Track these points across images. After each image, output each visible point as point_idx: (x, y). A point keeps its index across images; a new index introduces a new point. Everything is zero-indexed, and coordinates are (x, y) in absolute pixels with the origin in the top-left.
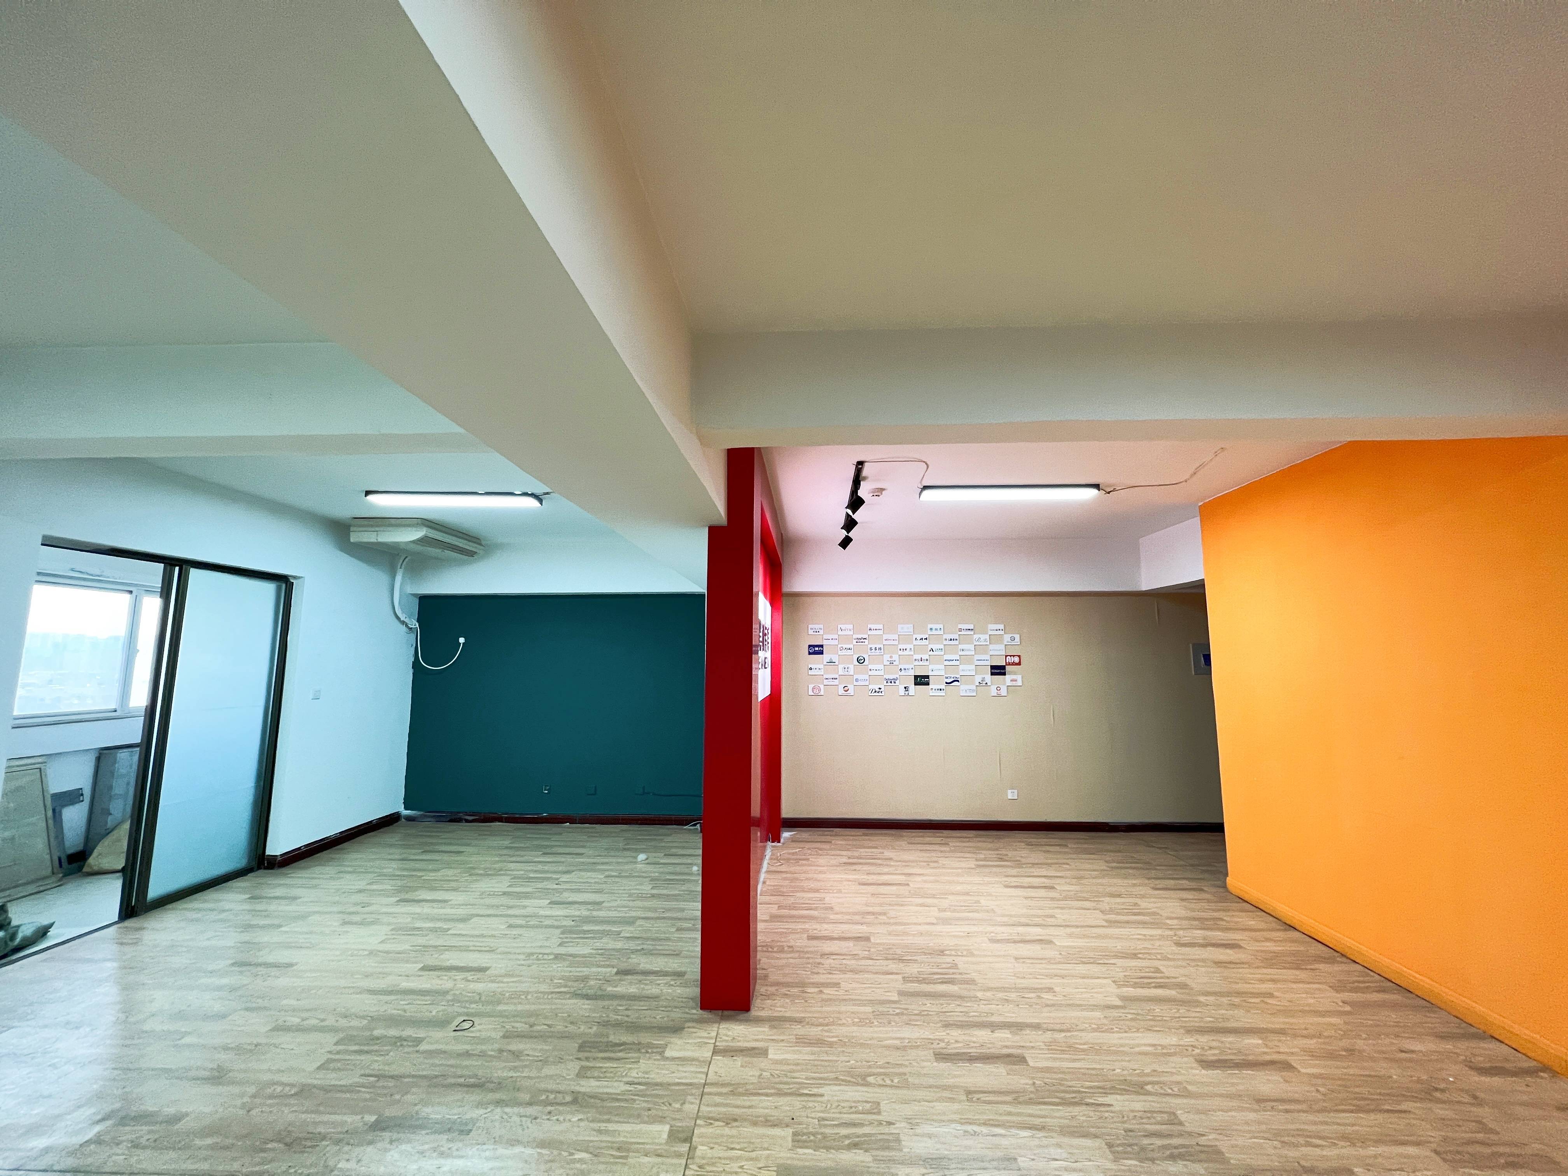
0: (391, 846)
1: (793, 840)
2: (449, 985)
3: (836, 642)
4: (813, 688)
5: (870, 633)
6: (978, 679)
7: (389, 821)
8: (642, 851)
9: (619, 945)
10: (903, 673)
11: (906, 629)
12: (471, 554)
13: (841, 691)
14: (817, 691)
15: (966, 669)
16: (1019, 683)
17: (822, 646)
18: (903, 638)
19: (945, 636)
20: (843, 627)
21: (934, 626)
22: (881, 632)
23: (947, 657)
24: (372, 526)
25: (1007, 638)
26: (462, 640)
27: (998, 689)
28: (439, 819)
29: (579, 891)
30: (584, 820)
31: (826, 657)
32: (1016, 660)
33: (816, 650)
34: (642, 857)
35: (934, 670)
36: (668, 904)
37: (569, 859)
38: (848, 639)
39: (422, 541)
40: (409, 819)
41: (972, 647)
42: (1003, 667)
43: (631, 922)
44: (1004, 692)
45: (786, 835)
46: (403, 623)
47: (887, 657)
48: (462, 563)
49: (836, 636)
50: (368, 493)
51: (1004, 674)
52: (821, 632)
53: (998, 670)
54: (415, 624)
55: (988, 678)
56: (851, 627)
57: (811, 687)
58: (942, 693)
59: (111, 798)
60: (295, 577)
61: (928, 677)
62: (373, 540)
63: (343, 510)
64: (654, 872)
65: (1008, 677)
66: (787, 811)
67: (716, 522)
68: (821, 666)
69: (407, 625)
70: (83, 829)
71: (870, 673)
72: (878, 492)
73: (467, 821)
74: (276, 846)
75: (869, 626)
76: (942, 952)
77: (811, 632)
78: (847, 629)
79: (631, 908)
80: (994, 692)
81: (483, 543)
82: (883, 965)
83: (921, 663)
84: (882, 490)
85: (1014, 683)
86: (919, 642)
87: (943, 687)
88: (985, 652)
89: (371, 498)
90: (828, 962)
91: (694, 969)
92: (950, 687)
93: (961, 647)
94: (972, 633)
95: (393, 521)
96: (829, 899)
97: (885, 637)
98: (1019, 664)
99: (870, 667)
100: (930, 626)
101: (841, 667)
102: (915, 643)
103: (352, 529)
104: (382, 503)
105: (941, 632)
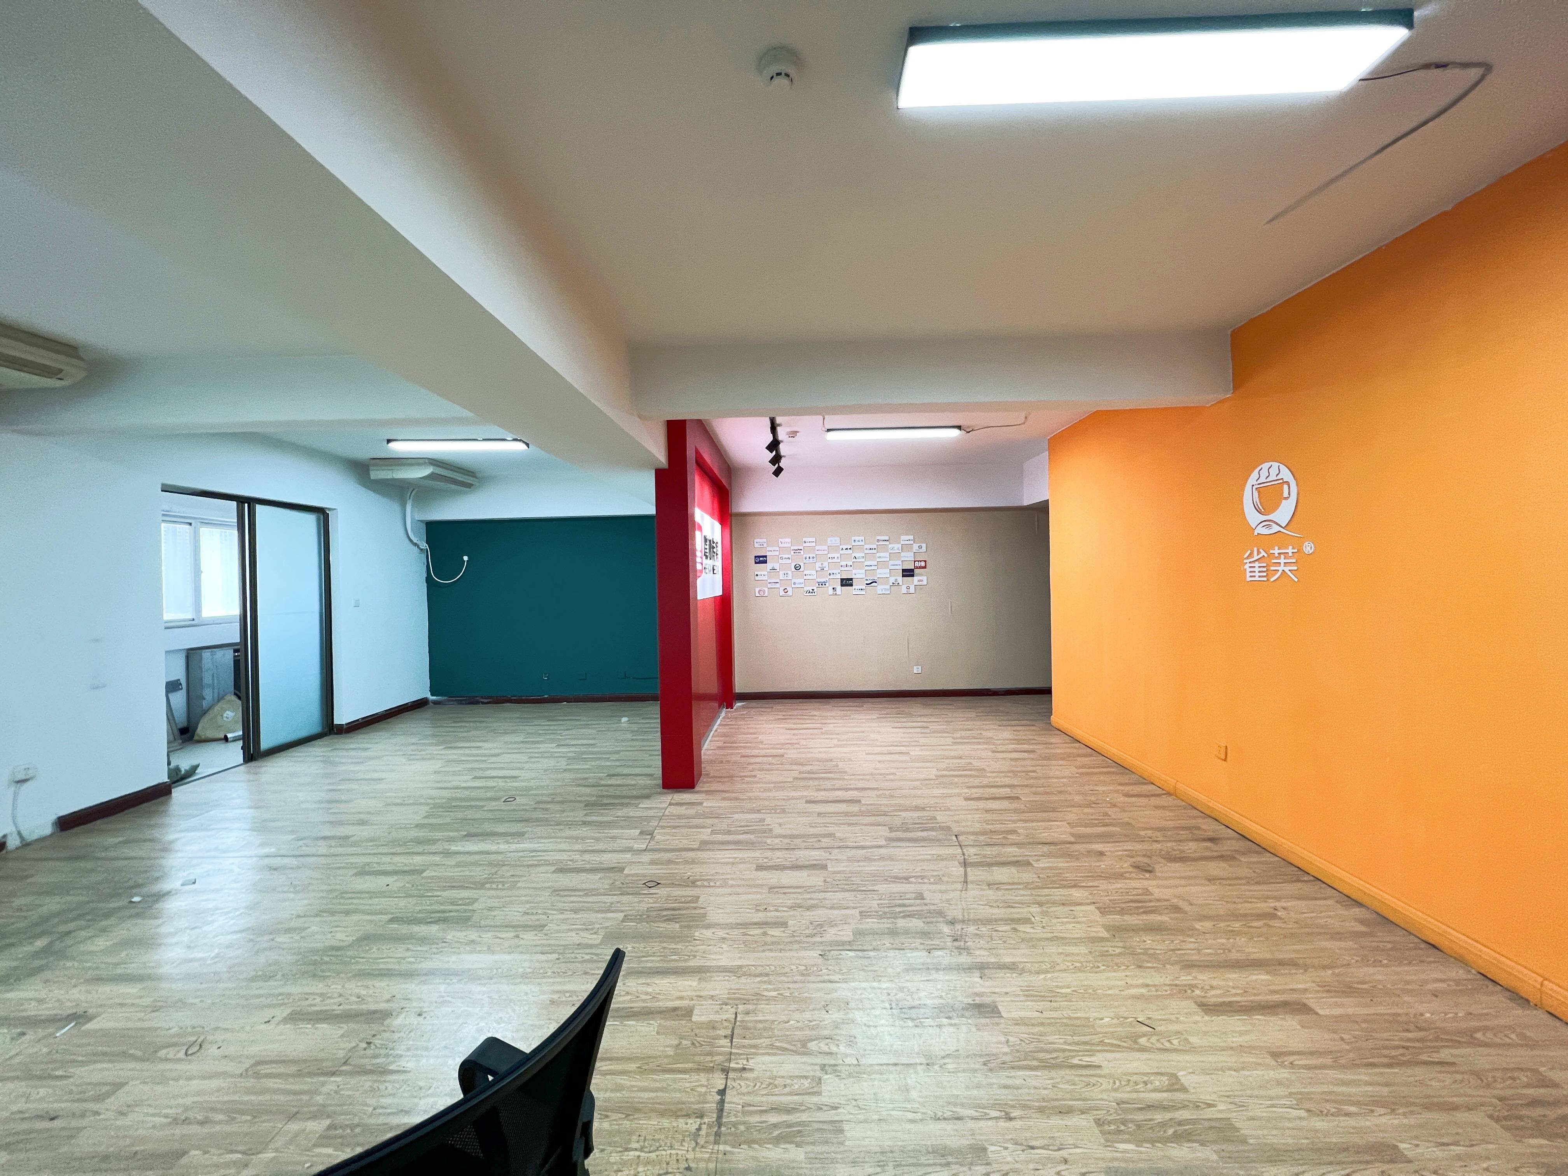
0: (427, 719)
1: (743, 707)
2: (494, 784)
3: (777, 553)
4: (759, 591)
5: (805, 545)
6: (892, 580)
7: (419, 705)
8: (625, 716)
9: (608, 764)
10: (832, 576)
11: (834, 541)
12: (469, 486)
13: (782, 593)
14: (762, 593)
15: (882, 573)
16: (925, 583)
17: (766, 557)
18: (831, 549)
19: (866, 546)
20: (783, 540)
21: (857, 538)
22: (814, 544)
23: (866, 563)
24: (387, 465)
25: (916, 547)
26: (466, 558)
27: (908, 588)
28: (460, 702)
29: (578, 739)
30: (578, 700)
31: (769, 565)
32: (923, 564)
33: (761, 560)
34: (624, 719)
35: (857, 574)
36: (645, 743)
37: (568, 723)
38: (787, 550)
39: (432, 477)
40: (436, 703)
41: (887, 555)
42: (912, 570)
43: (618, 752)
44: (912, 590)
45: (739, 704)
46: (415, 544)
47: (818, 565)
48: (461, 493)
49: (777, 549)
50: (389, 441)
51: (913, 576)
52: (765, 545)
53: (908, 573)
54: (424, 545)
55: (900, 579)
56: (789, 540)
57: (757, 590)
58: (863, 592)
59: (202, 688)
60: (329, 509)
61: (851, 579)
62: (389, 477)
63: (364, 453)
64: (634, 727)
65: (916, 578)
66: (740, 685)
67: (660, 466)
68: (766, 573)
69: (418, 547)
70: (185, 709)
71: (805, 577)
72: (793, 434)
73: (483, 703)
74: (342, 717)
75: (804, 539)
76: (831, 760)
77: (756, 545)
78: (786, 542)
79: (616, 746)
80: (904, 590)
81: (478, 475)
82: (788, 767)
83: (846, 569)
84: (797, 432)
85: (921, 583)
86: (845, 552)
87: (863, 587)
88: (899, 559)
89: (391, 445)
90: (751, 767)
91: (658, 772)
92: (869, 587)
93: (878, 555)
94: (887, 543)
95: (409, 461)
96: (761, 737)
97: (817, 548)
98: (925, 567)
99: (805, 573)
100: (853, 538)
101: (781, 573)
102: (842, 552)
103: (371, 468)
104: (399, 448)
105: (863, 543)
